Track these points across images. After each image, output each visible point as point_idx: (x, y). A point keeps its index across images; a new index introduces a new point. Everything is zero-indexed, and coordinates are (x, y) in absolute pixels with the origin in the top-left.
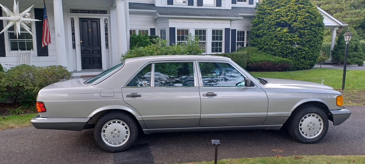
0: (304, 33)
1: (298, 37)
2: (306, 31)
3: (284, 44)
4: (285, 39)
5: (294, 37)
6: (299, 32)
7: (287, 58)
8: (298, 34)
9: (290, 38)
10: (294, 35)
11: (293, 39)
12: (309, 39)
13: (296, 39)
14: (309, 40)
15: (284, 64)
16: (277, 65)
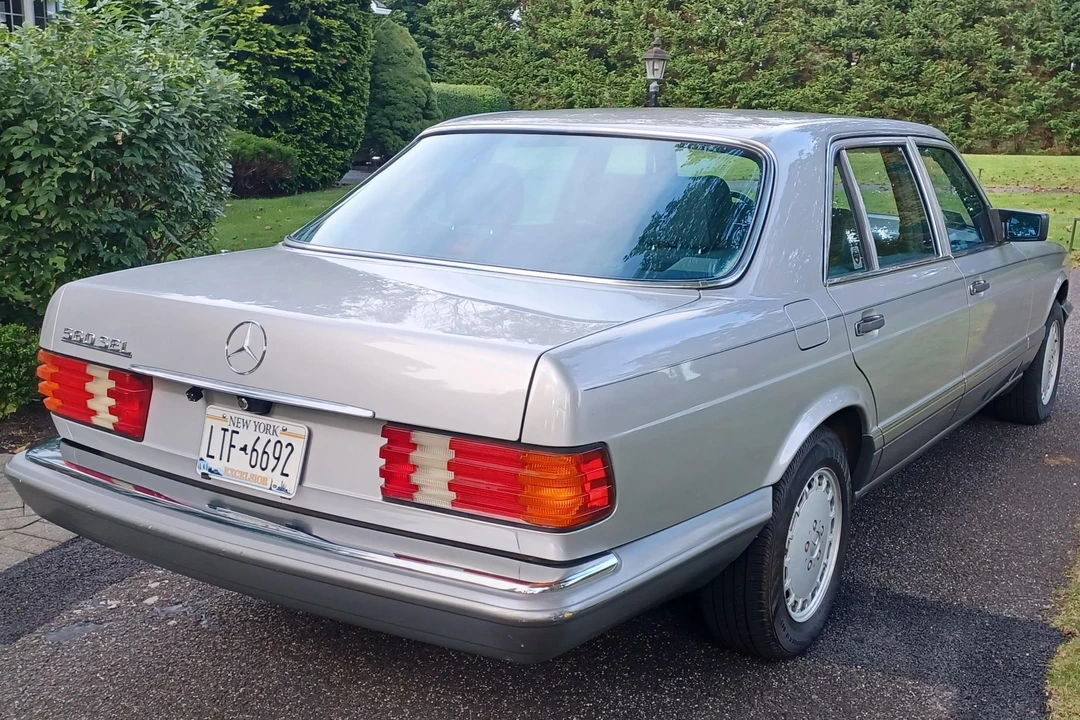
0: (329, 32)
1: (308, 45)
2: (336, 23)
3: (257, 73)
4: (261, 49)
5: (295, 45)
6: (313, 25)
7: (269, 136)
8: (309, 31)
9: (279, 45)
10: (293, 35)
11: (292, 54)
12: (345, 57)
13: (305, 56)
14: (345, 61)
15: (273, 162)
16: (248, 168)
